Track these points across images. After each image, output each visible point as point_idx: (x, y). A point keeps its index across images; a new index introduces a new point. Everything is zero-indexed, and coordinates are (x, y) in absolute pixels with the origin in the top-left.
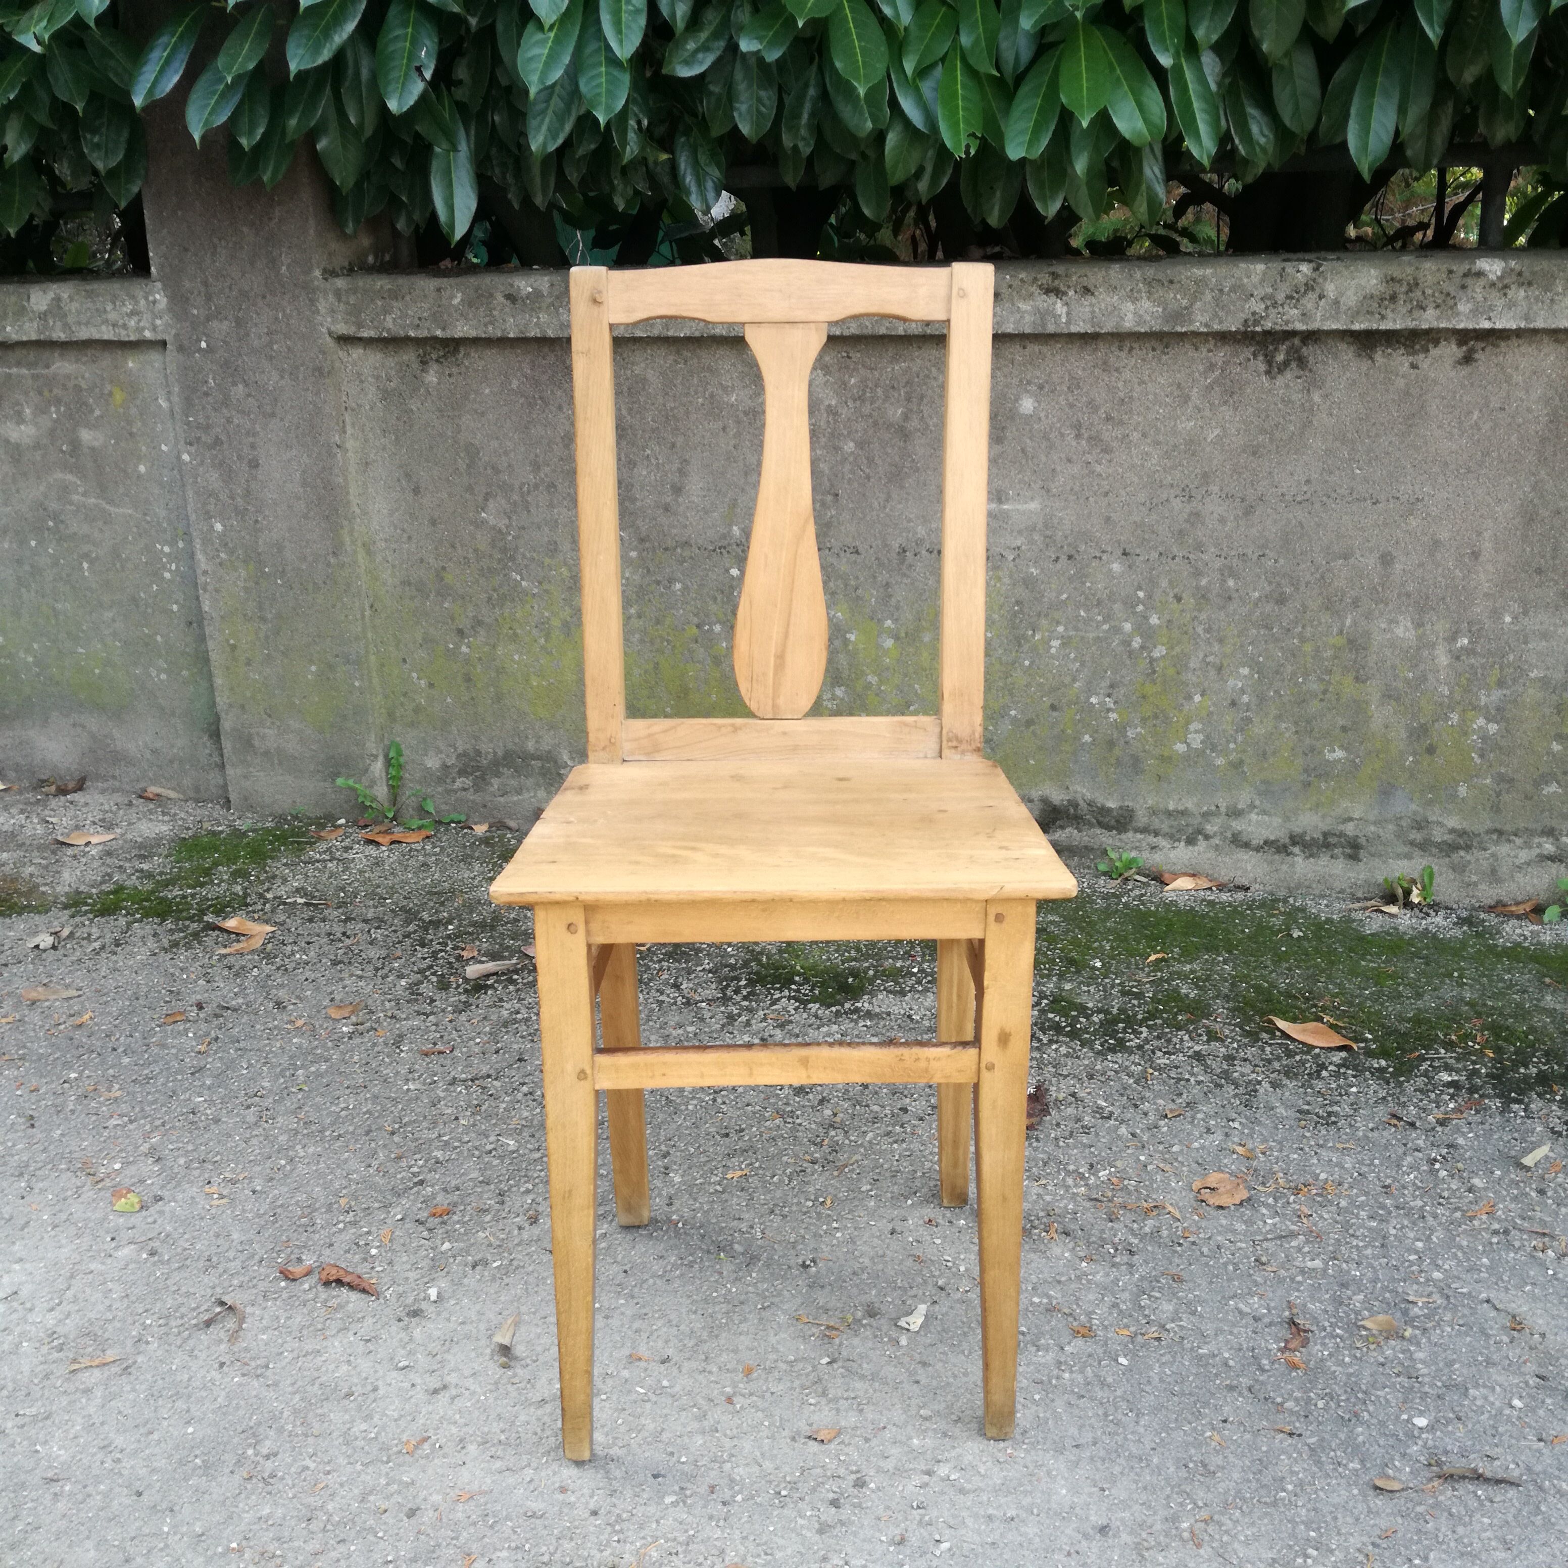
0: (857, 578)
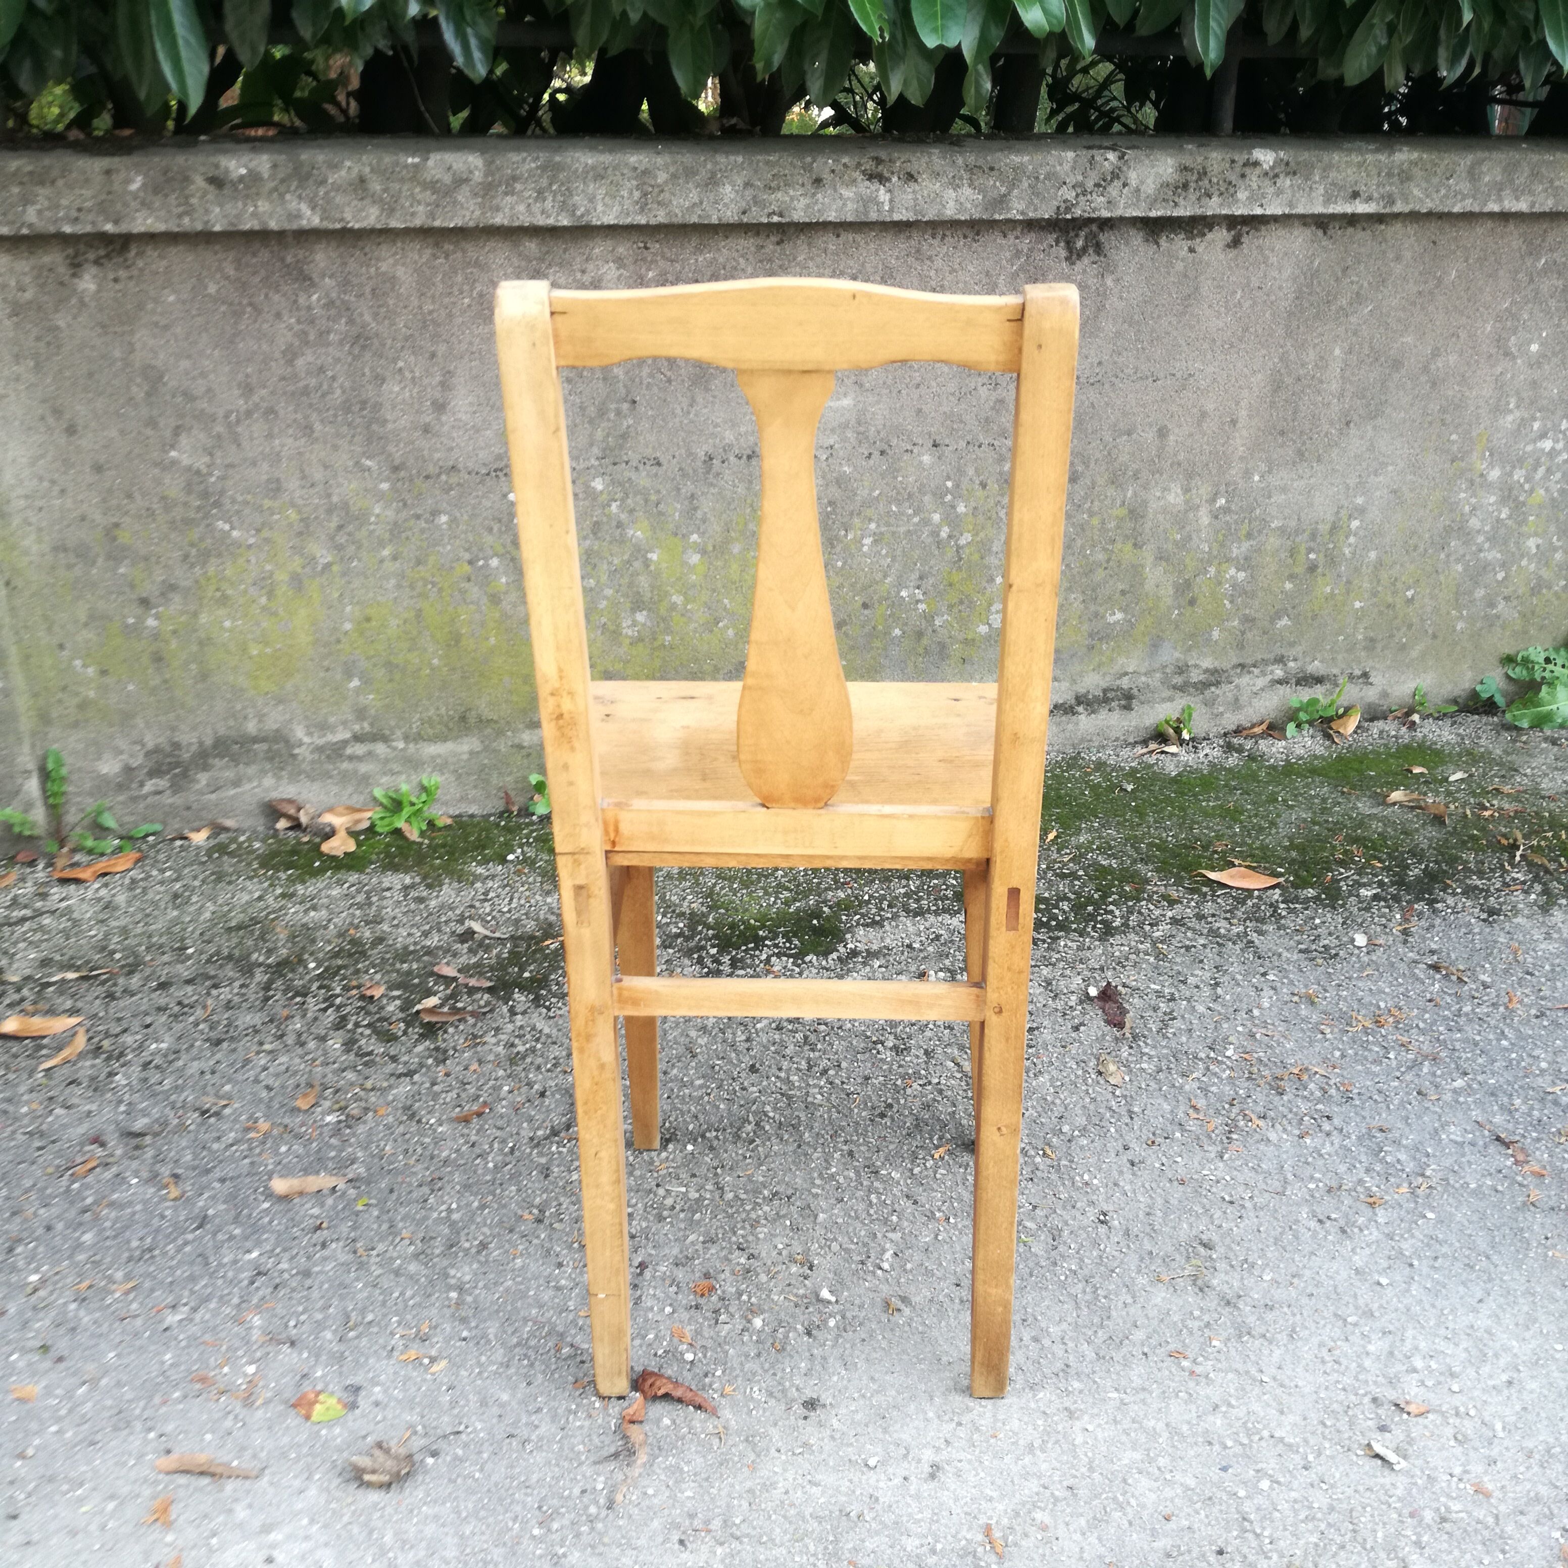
0: (659, 492)
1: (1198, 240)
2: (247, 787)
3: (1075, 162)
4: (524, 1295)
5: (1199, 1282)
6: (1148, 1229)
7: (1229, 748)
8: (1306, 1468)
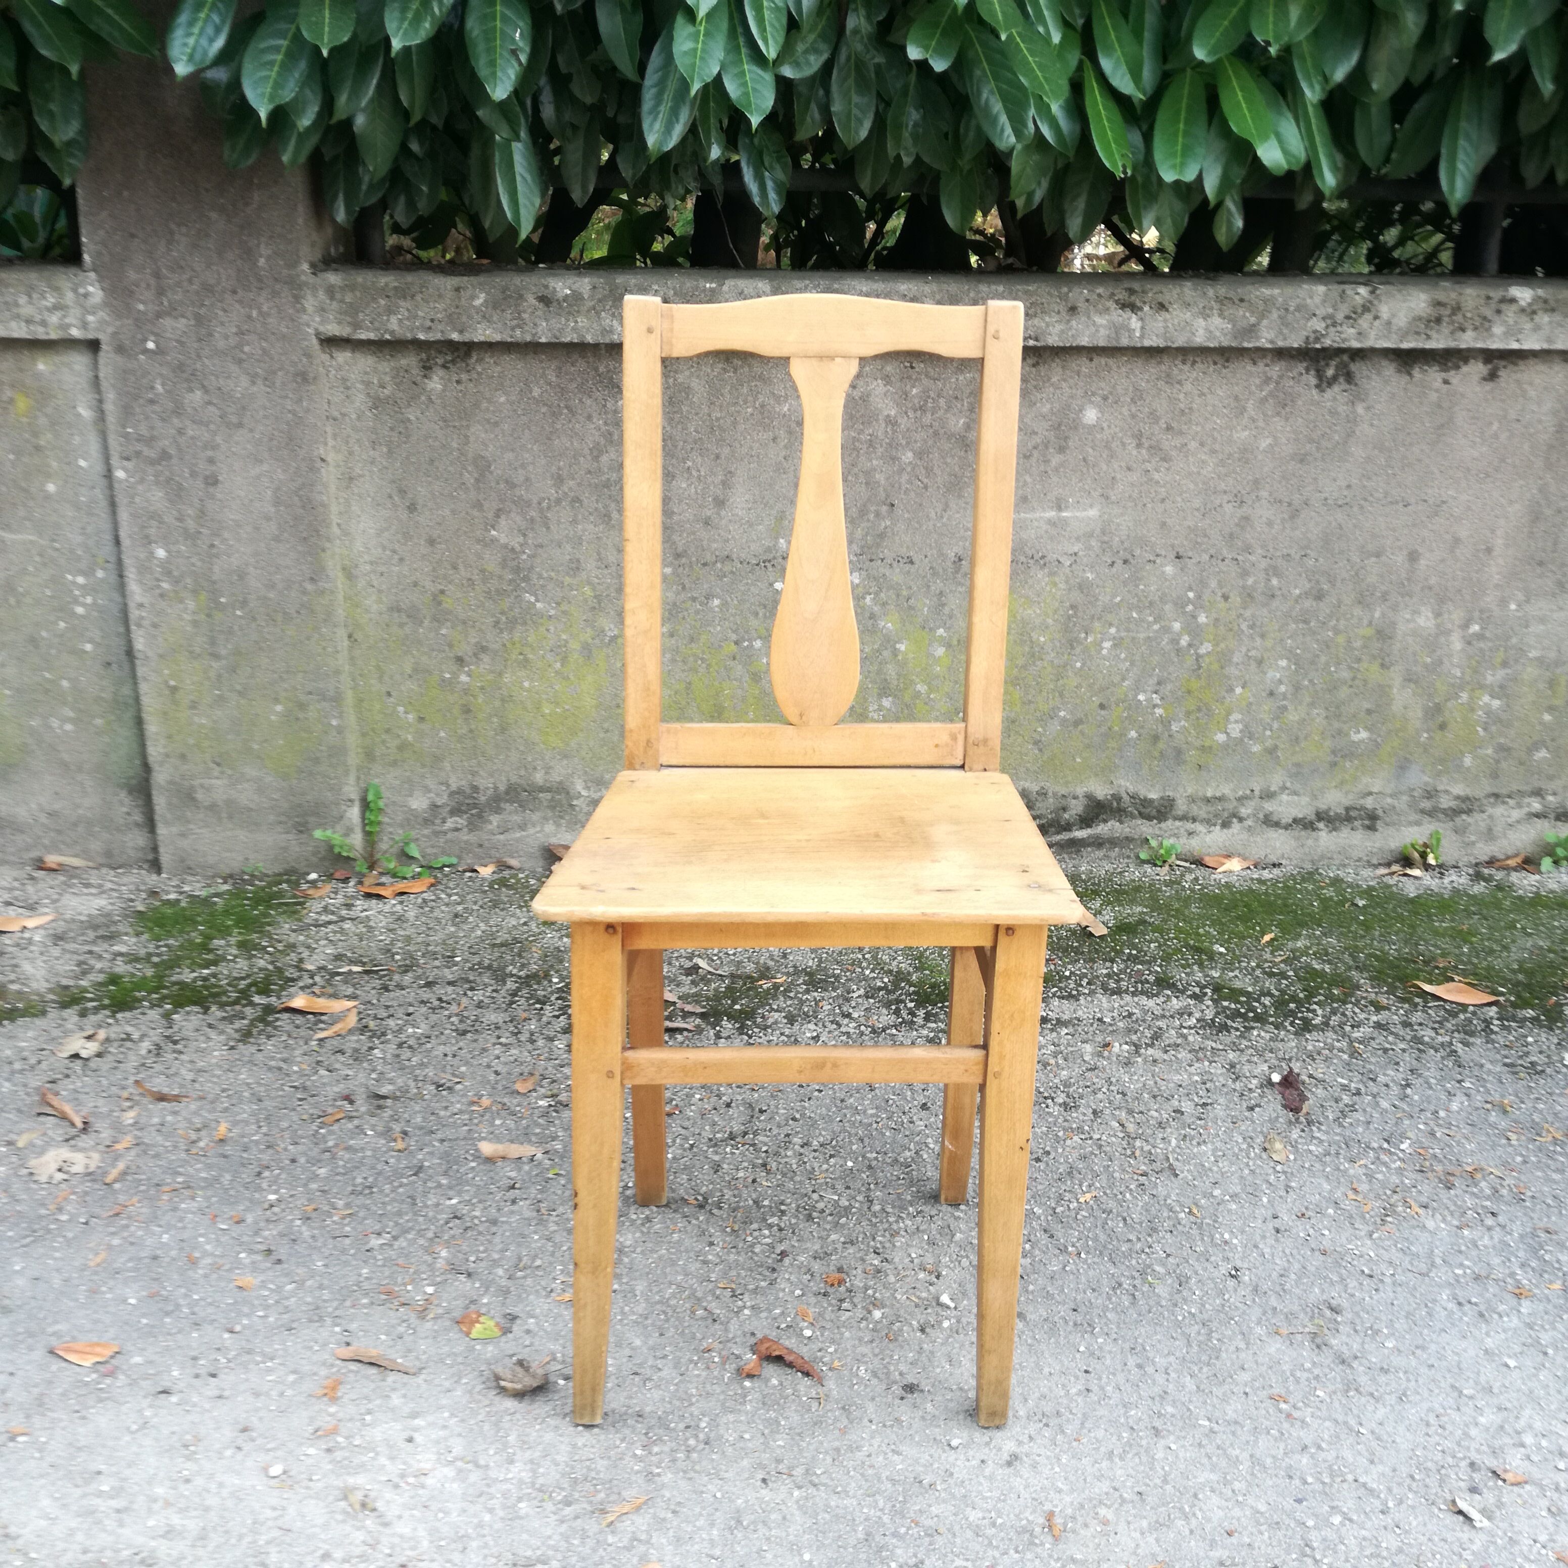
0: (910, 588)
1: (1453, 373)
2: (531, 831)
3: (1326, 295)
4: (673, 1263)
5: (1318, 1340)
6: (1278, 1288)
7: (1478, 877)
8: (1383, 1512)
